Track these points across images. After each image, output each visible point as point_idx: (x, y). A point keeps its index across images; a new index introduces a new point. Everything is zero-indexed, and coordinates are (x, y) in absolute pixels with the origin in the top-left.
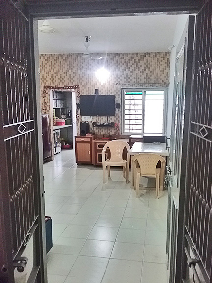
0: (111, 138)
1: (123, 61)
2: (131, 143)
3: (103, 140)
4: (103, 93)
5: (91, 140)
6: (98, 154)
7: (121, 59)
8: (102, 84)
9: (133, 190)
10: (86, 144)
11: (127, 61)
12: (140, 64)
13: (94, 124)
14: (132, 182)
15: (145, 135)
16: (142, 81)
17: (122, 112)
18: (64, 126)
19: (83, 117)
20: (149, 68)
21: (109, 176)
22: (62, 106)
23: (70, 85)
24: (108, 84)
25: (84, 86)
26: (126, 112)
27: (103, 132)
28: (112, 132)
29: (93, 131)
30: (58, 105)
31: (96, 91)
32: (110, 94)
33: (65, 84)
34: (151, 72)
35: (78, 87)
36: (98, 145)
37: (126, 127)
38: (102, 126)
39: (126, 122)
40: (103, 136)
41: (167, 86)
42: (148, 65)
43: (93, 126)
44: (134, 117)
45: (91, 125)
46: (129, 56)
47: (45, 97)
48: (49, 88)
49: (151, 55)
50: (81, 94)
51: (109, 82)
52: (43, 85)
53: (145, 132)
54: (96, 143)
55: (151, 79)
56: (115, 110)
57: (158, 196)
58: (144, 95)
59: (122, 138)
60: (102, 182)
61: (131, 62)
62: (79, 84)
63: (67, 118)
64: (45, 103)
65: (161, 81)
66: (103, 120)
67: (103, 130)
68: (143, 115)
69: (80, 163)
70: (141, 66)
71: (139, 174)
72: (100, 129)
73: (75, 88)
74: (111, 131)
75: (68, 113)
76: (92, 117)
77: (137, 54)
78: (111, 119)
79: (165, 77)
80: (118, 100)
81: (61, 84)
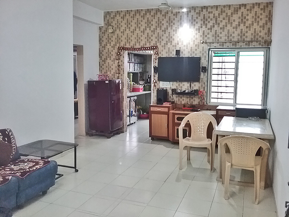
0: (194, 108)
1: (211, 16)
2: (219, 116)
3: (184, 111)
4: (185, 54)
5: (169, 110)
6: (176, 128)
7: (209, 13)
8: (185, 44)
9: (220, 184)
10: (162, 115)
11: (217, 15)
12: (233, 18)
13: (174, 91)
14: (218, 170)
15: (238, 107)
16: (236, 39)
17: (209, 77)
18: (142, 92)
19: (161, 83)
20: (245, 23)
21: (189, 159)
22: (141, 70)
23: (148, 45)
24: (192, 43)
25: (164, 46)
26: (214, 77)
27: (185, 100)
28: (196, 101)
29: (172, 99)
30: (136, 68)
31: (178, 52)
32: (194, 55)
33: (142, 44)
34: (247, 27)
35: (157, 47)
36: (176, 116)
37: (213, 95)
38: (183, 93)
39: (214, 89)
40: (184, 106)
41: (268, 45)
42: (243, 20)
43: (172, 94)
44: (223, 83)
45: (170, 92)
46: (219, 9)
47: (119, 59)
48: (124, 49)
49: (248, 7)
50: (160, 55)
51: (194, 41)
52: (118, 45)
53: (237, 102)
54: (174, 114)
55: (247, 37)
56: (199, 75)
57: (258, 200)
58: (238, 56)
59: (207, 110)
60: (178, 168)
61: (221, 17)
62: (158, 44)
63: (146, 83)
64: (119, 66)
65: (260, 39)
66: (185, 86)
67: (185, 98)
68: (236, 81)
69: (155, 138)
70: (234, 21)
71: (230, 164)
72: (181, 98)
73: (154, 49)
74: (194, 100)
75: (147, 78)
76: (171, 83)
77: (230, 6)
78: (195, 85)
79: (266, 34)
80: (204, 63)
81: (137, 44)
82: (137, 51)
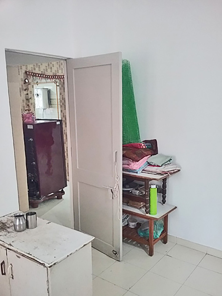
47: (28, 89)
81: (49, 70)
82: (38, 78)
